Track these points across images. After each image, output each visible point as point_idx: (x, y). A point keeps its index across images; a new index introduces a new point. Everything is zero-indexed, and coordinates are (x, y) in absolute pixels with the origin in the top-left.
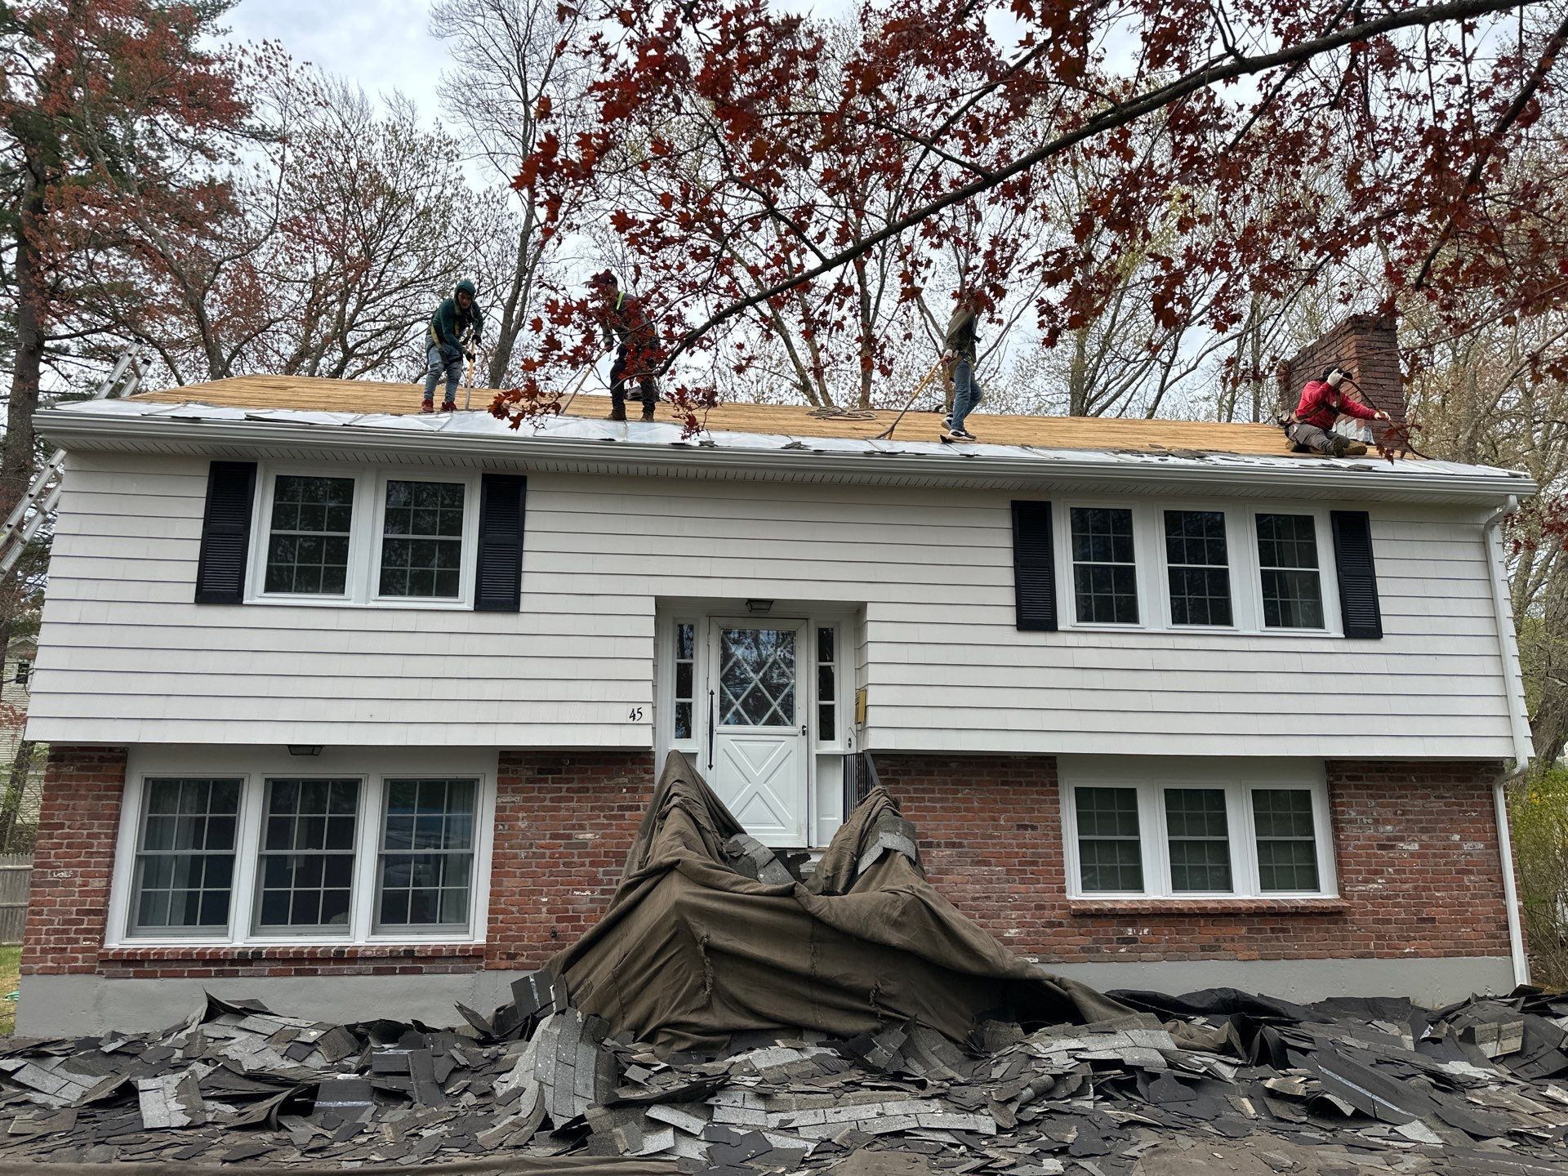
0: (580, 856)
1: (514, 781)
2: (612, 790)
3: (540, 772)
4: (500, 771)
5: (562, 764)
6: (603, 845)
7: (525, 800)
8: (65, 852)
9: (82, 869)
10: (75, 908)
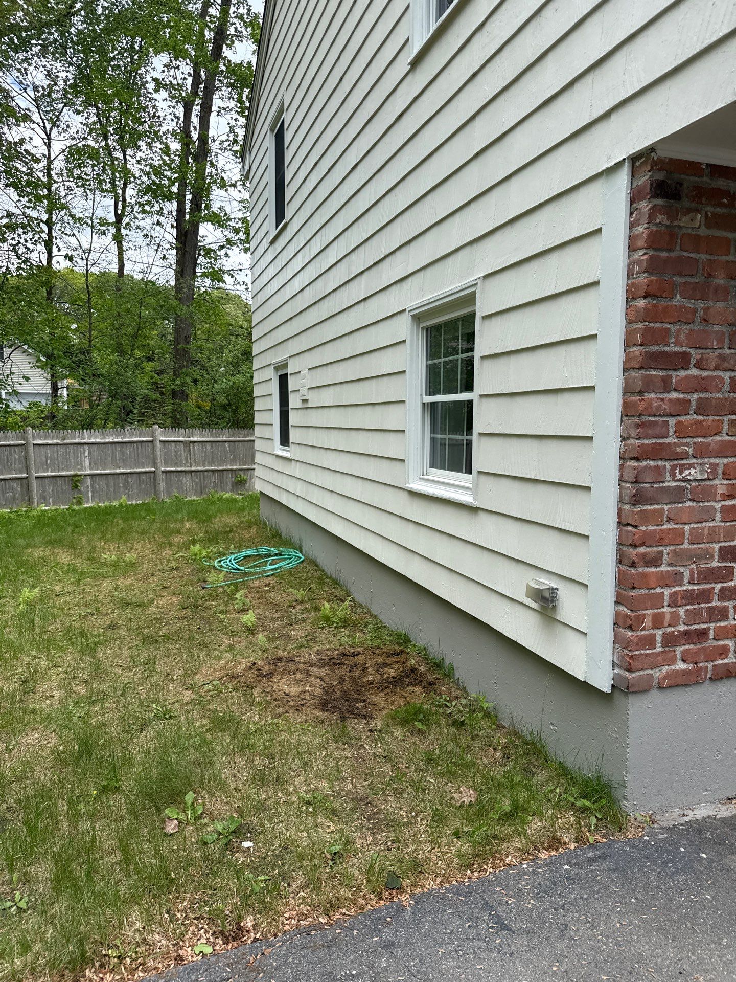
8: (697, 422)
9: (725, 461)
10: (716, 547)
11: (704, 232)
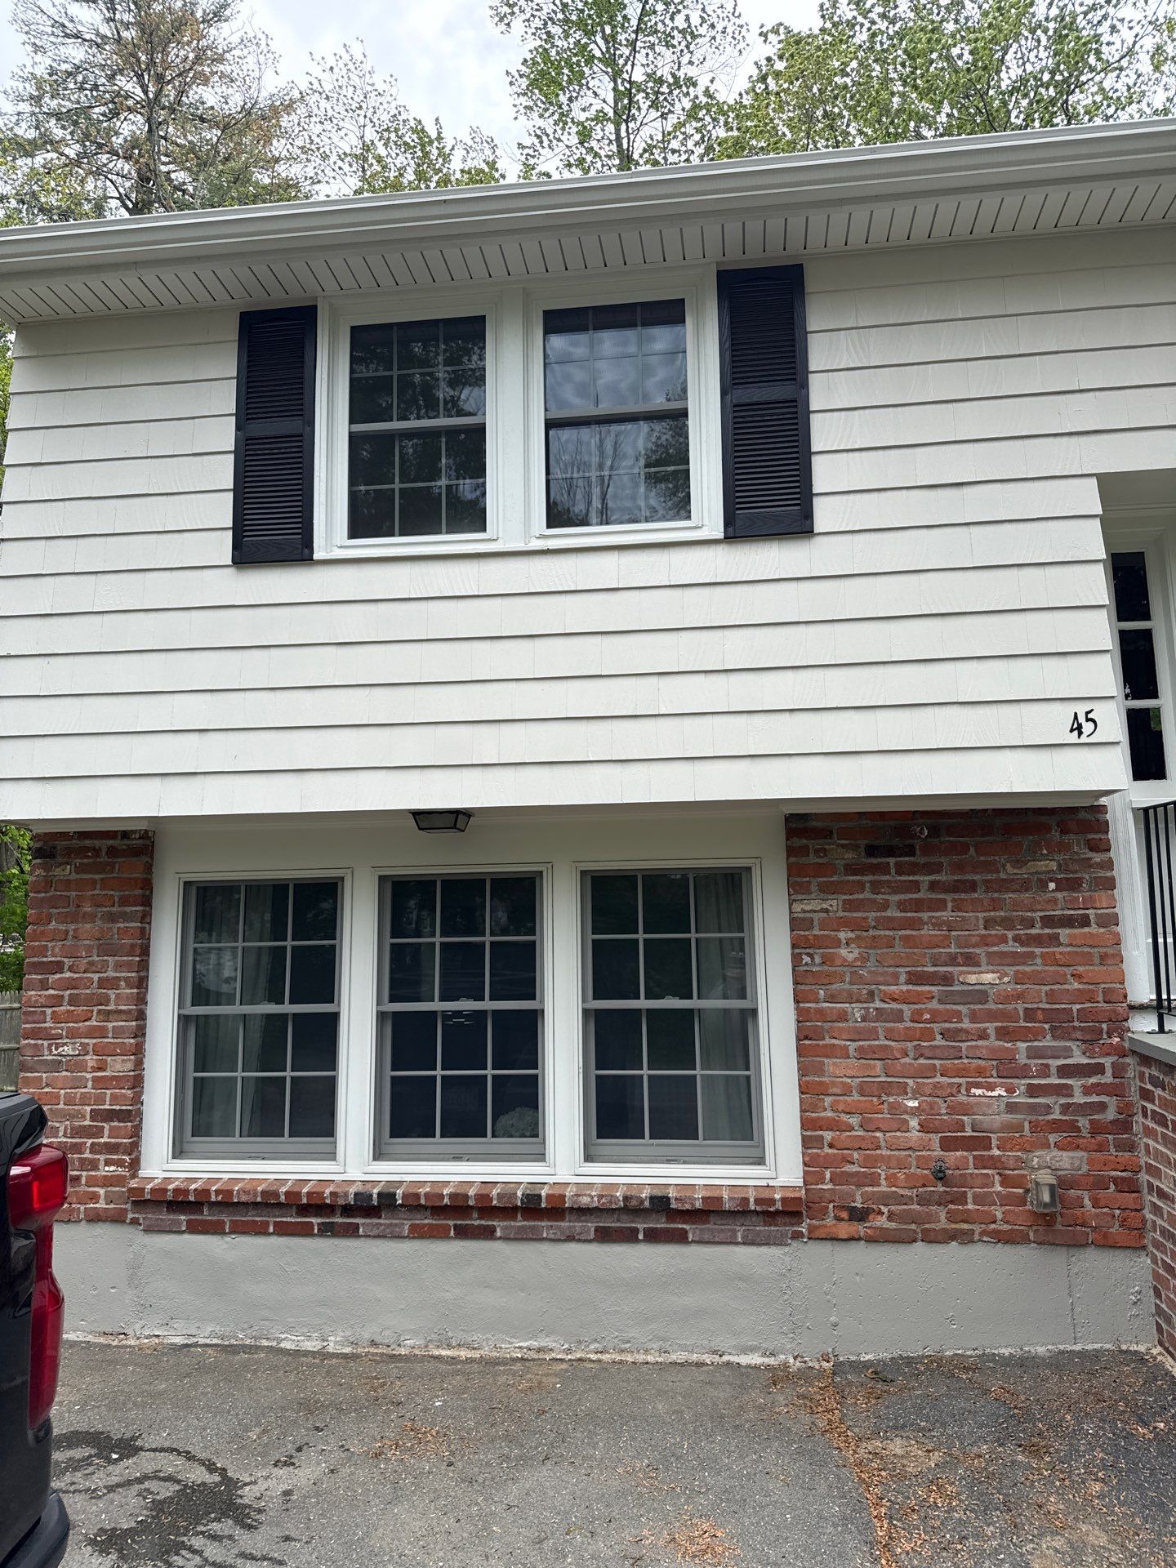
0: (974, 1017)
1: (820, 870)
2: (1025, 886)
3: (871, 851)
4: (791, 851)
5: (914, 836)
6: (1020, 996)
7: (849, 906)
8: (68, 1011)
9: (94, 1041)
10: (88, 1109)
11: (74, 876)
